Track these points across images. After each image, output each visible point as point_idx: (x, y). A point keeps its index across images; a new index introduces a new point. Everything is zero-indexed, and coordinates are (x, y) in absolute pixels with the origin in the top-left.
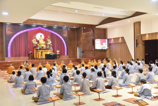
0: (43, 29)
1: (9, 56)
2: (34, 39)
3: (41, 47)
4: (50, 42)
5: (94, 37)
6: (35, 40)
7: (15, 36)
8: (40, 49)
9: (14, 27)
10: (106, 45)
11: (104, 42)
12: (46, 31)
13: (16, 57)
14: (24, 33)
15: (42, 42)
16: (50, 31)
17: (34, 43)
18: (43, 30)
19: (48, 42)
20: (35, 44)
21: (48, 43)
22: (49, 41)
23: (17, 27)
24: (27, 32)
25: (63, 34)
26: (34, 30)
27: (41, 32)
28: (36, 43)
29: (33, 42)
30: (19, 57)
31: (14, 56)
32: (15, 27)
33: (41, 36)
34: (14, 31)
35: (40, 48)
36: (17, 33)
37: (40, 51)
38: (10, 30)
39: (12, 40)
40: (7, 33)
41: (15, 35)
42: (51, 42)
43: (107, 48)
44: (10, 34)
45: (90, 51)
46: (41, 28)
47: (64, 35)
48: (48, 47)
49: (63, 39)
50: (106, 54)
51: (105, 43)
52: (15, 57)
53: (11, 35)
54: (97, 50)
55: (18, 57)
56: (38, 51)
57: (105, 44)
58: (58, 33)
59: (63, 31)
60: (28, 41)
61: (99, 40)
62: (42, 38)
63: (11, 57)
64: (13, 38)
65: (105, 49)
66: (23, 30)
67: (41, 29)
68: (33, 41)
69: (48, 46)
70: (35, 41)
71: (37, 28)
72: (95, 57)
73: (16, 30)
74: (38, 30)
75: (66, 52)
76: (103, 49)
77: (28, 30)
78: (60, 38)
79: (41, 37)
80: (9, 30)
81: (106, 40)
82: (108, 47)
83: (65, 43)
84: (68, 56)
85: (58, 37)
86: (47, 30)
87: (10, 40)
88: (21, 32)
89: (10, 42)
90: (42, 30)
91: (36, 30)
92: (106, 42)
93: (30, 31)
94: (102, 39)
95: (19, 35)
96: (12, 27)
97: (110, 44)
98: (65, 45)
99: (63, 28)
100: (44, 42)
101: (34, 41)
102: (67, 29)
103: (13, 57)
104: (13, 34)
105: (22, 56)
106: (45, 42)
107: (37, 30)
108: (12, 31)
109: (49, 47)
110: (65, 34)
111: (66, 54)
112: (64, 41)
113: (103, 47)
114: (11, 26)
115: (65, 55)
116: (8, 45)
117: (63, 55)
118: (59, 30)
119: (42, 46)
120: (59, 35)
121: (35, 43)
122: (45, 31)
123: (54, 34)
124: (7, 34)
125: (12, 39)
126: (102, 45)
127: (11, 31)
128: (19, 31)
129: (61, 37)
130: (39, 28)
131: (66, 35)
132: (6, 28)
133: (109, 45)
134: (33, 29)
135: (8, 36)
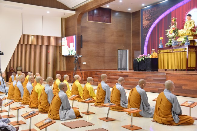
7: (153, 26)
9: (152, 10)
14: (165, 17)
23: (155, 10)
26: (182, 6)
34: (152, 18)
36: (154, 21)
38: (147, 18)
39: (148, 35)
40: (143, 24)
44: (147, 26)
70: (172, 30)
73: (154, 15)
79: (188, 19)
87: (146, 36)
88: (161, 17)
89: (147, 39)
93: (175, 10)
95: (158, 24)
96: (149, 13)
104: (150, 24)
108: (150, 20)
116: (144, 45)
124: (144, 26)
125: (148, 33)
128: (158, 17)
132: (143, 16)
135: (145, 28)
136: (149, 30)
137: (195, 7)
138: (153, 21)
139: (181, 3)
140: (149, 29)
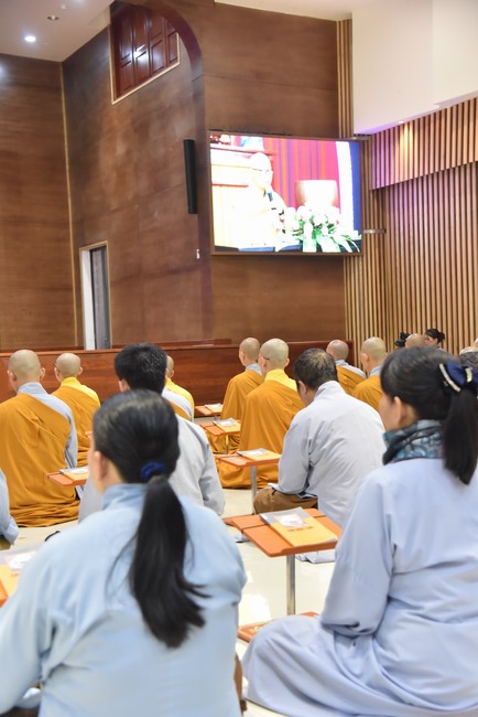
5: (201, 114)
10: (337, 204)
11: (315, 175)
43: (355, 236)
45: (175, 272)
50: (341, 309)
51: (328, 186)
54: (233, 257)
57: (332, 196)
61: (255, 142)
65: (330, 247)
72: (216, 342)
76: (309, 248)
81: (343, 150)
82: (360, 225)
92: (333, 174)
94: (295, 142)
97: (381, 193)
113: (308, 229)
126: (296, 201)
133: (374, 201)
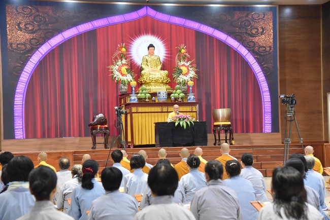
0: (160, 16)
1: (19, 133)
2: (119, 63)
3: (148, 95)
4: (187, 74)
6: (123, 65)
7: (44, 49)
8: (142, 103)
9: (38, 11)
12: (177, 26)
13: (49, 137)
14: (79, 36)
15: (154, 73)
16: (195, 25)
17: (121, 77)
18: (162, 22)
19: (181, 72)
20: (123, 83)
21: (182, 78)
22: (184, 69)
23: (51, 13)
24: (92, 33)
25: (253, 35)
26: (122, 24)
27: (154, 32)
28: (129, 77)
29: (117, 75)
30: (61, 136)
31: (39, 133)
32: (43, 12)
33: (151, 46)
34: (40, 29)
35: (139, 99)
36: (49, 39)
37: (140, 109)
38: (22, 26)
39: (29, 67)
40: (9, 37)
41: (43, 47)
42: (192, 74)
44: (24, 44)
46: (152, 12)
47: (256, 39)
48: (178, 94)
49: (251, 59)
52: (43, 136)
53: (28, 46)
55: (56, 136)
56: (131, 113)
58: (230, 34)
59: (253, 19)
60: (96, 72)
62: (153, 57)
63: (27, 137)
64: (35, 58)
66: (75, 25)
67: (153, 19)
68: (115, 68)
69: (178, 91)
70: (124, 69)
71: (134, 16)
73: (47, 25)
74: (138, 21)
75: (267, 119)
77: (98, 23)
78: (237, 54)
79: (151, 54)
80: (19, 25)
83: (261, 77)
84: (279, 135)
85: (228, 48)
86: (177, 20)
87: (21, 69)
88: (69, 33)
89: (25, 77)
90: (158, 21)
91: (130, 22)
93: (106, 28)
95: (61, 47)
96: (30, 14)
98: (264, 86)
99: (253, 9)
100: (162, 72)
101: (119, 71)
102: (271, 9)
103: (35, 136)
104: (34, 41)
105: (70, 136)
106: (166, 72)
107: (135, 21)
108: (32, 32)
109: (182, 95)
110: (262, 33)
111: (268, 128)
112: (256, 68)
114: (28, 11)
115: (261, 131)
116: (15, 89)
117: (255, 131)
118: (236, 17)
119: (154, 88)
120: (236, 39)
121: (124, 78)
122: (171, 25)
123: (211, 38)
124: (11, 44)
125: (29, 63)
127: (26, 29)
128: (59, 31)
129: (244, 51)
130: (142, 12)
131: (266, 39)
132: (8, 19)
134: (116, 19)
135: (15, 49)
136: (31, 57)
137: (148, 34)
138: (42, 35)
139: (118, 16)
140: (33, 54)
